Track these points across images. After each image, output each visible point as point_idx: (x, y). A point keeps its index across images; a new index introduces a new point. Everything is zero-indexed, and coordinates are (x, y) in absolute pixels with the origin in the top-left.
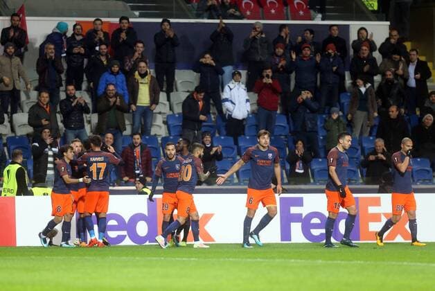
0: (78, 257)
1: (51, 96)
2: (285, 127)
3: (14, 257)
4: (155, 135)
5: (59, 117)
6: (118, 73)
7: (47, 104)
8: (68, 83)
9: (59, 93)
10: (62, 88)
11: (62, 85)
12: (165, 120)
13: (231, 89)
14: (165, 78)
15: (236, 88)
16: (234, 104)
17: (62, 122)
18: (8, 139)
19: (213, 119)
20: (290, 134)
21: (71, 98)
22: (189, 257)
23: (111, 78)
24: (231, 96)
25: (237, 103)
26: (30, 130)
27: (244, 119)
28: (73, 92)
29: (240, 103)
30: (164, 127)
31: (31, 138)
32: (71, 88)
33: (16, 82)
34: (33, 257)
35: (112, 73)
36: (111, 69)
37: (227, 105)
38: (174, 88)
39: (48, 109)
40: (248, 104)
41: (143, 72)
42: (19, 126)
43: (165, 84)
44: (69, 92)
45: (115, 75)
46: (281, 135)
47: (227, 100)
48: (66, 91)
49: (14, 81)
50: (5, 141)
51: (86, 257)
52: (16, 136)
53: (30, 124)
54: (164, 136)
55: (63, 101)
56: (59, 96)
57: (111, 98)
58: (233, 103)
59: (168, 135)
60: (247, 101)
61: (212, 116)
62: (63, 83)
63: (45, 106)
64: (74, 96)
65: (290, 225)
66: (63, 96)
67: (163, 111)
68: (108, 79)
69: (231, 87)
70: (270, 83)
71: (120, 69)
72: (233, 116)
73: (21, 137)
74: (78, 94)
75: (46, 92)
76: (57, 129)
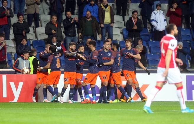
0: (73, 109)
1: (58, 18)
2: (189, 36)
3: (37, 109)
4: (116, 40)
5: (63, 30)
6: (94, 5)
7: (56, 22)
8: (67, 10)
9: (62, 16)
10: (64, 13)
11: (64, 12)
12: (122, 31)
13: (155, 14)
14: (121, 8)
15: (158, 14)
16: (158, 22)
17: (63, 32)
18: (33, 42)
19: (149, 31)
20: (192, 40)
21: (69, 18)
22: (135, 109)
23: (90, 8)
24: (155, 18)
25: (159, 22)
26: (46, 37)
27: (163, 31)
28: (70, 15)
29: (160, 22)
30: (121, 36)
31: (46, 41)
32: (69, 13)
33: (36, 9)
34: (47, 108)
35: (91, 5)
36: (90, 3)
37: (154, 23)
38: (126, 13)
39: (56, 25)
40: (165, 22)
41: (105, 5)
42: (39, 35)
43: (121, 11)
44: (68, 15)
45: (93, 6)
46: (187, 40)
47: (153, 20)
48: (66, 15)
49: (35, 8)
50: (31, 43)
51: (77, 109)
52: (38, 40)
53: (46, 33)
54: (121, 40)
55: (64, 20)
56: (62, 18)
57: (88, 18)
58: (156, 22)
59: (123, 40)
60: (165, 20)
61: (148, 30)
62: (64, 10)
63: (55, 24)
64: (71, 17)
65: (192, 91)
66: (64, 17)
67: (120, 27)
68: (88, 8)
69: (156, 13)
70: (174, 11)
71: (95, 3)
72: (157, 29)
73: (41, 41)
74: (73, 17)
75: (55, 16)
76: (62, 36)
